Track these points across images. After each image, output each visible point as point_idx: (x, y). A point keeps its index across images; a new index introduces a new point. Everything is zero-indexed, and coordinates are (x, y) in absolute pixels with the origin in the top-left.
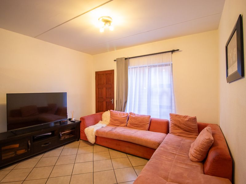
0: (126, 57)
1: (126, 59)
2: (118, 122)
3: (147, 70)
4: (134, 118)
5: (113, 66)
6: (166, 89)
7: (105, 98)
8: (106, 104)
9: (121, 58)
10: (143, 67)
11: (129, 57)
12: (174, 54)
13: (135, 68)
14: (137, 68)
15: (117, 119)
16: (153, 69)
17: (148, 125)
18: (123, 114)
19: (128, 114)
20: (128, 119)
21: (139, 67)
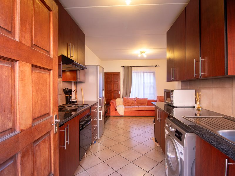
1: (130, 67)
2: (130, 104)
3: (142, 74)
4: (139, 100)
5: (121, 71)
6: (152, 84)
7: (113, 90)
8: (114, 94)
9: (127, 66)
12: (156, 67)
13: (135, 72)
16: (145, 74)
17: (147, 103)
18: (132, 98)
19: (135, 98)
20: (135, 101)
21: (138, 72)
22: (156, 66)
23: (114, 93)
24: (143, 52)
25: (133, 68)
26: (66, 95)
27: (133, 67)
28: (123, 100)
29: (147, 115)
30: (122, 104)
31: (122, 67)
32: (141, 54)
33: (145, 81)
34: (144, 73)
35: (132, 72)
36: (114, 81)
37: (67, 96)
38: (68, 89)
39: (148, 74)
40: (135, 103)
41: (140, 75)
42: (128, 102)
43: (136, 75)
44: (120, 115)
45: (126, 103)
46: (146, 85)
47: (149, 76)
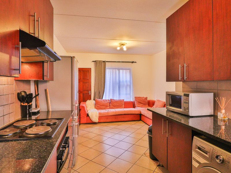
0: (104, 60)
1: (103, 62)
4: (115, 102)
5: (92, 66)
6: (129, 83)
7: (82, 90)
9: (100, 61)
10: (115, 69)
11: (107, 60)
12: (133, 64)
13: (109, 69)
17: (124, 105)
18: (106, 100)
19: (109, 100)
20: (110, 104)
21: (112, 69)
22: (133, 62)
23: (83, 94)
24: (123, 45)
25: (107, 63)
26: (22, 104)
28: (95, 102)
29: (125, 120)
30: (93, 107)
31: (93, 63)
32: (121, 47)
33: (121, 80)
34: (119, 70)
35: (106, 68)
36: (83, 79)
37: (24, 104)
38: (25, 92)
39: (124, 71)
40: (110, 106)
41: (115, 72)
42: (101, 104)
43: (110, 72)
44: (93, 122)
45: (98, 106)
46: (121, 84)
47: (125, 73)
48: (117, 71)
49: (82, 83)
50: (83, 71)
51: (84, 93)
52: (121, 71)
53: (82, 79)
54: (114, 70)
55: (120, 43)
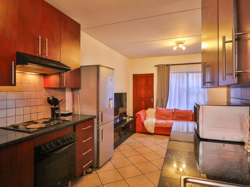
0: (167, 64)
1: (167, 65)
2: (165, 117)
4: (179, 112)
5: (154, 71)
7: (144, 98)
8: (145, 103)
9: (163, 65)
10: (182, 72)
11: (170, 64)
13: (174, 73)
14: (177, 73)
15: (164, 114)
18: (169, 110)
19: (172, 110)
20: (173, 114)
21: (178, 72)
24: (179, 43)
27: (172, 66)
28: (156, 112)
30: (154, 116)
31: (156, 67)
32: (178, 46)
33: (190, 85)
34: (188, 73)
35: (170, 72)
39: (195, 74)
40: (173, 116)
41: (182, 76)
42: (162, 114)
43: (175, 76)
44: (148, 132)
45: (159, 115)
46: (191, 91)
47: (196, 77)
48: (185, 75)
49: (144, 89)
50: (145, 77)
51: (146, 100)
52: (190, 75)
53: (144, 85)
54: (181, 74)
55: (176, 42)
